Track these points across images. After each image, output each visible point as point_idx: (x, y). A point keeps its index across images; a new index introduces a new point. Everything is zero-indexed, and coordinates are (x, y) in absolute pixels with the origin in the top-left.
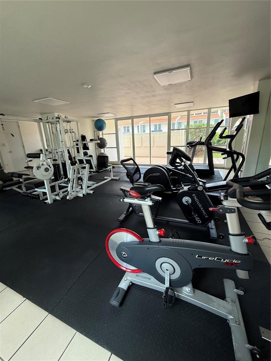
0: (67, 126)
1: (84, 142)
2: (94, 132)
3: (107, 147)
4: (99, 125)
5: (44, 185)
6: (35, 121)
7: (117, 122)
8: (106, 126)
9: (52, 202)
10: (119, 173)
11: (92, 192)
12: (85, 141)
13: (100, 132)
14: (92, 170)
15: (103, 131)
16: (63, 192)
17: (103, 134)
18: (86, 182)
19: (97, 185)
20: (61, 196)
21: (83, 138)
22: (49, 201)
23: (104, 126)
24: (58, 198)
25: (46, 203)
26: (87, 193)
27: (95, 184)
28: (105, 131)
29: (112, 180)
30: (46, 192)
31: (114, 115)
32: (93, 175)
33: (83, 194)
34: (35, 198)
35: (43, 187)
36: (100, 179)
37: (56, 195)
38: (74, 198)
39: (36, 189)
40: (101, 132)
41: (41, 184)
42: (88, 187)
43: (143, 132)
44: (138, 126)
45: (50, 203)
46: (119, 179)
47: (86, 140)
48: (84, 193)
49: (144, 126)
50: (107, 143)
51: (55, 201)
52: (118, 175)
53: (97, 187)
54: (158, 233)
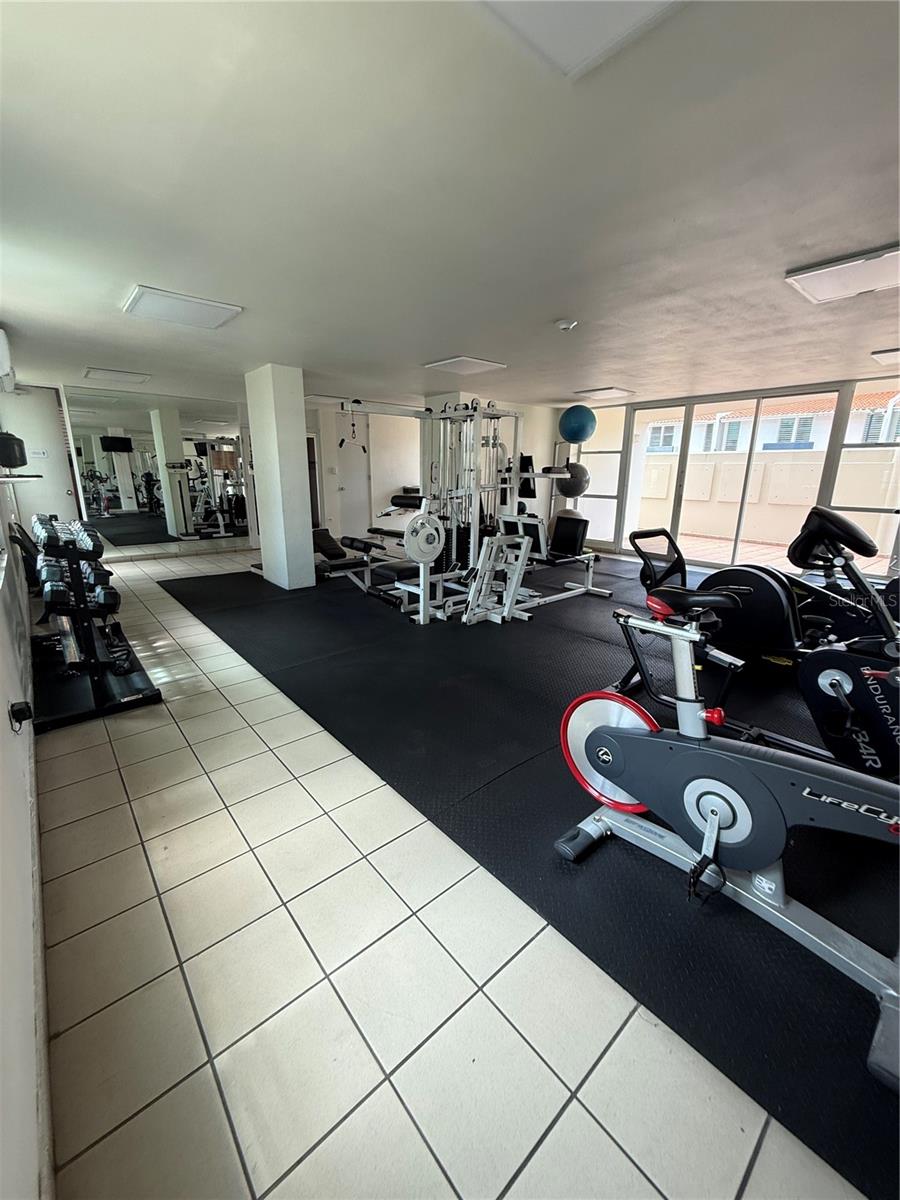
0: (487, 427)
1: (526, 475)
2: (556, 445)
3: (585, 493)
4: (574, 425)
5: (417, 575)
6: (417, 415)
7: (634, 413)
8: (593, 428)
9: (428, 622)
10: (613, 579)
11: (525, 616)
12: (528, 471)
13: (572, 445)
14: (536, 556)
15: (583, 444)
16: (455, 604)
17: (580, 452)
18: (513, 589)
19: (542, 601)
20: (450, 610)
21: (526, 463)
22: (421, 618)
23: (589, 428)
24: (440, 615)
25: (414, 620)
26: (513, 618)
27: (536, 596)
28: (586, 445)
29: (588, 594)
30: (418, 596)
31: (626, 394)
32: (536, 569)
33: (503, 618)
34: (394, 604)
35: (414, 580)
36: (552, 586)
37: (438, 608)
38: (479, 623)
39: (397, 585)
40: (574, 447)
41: (410, 574)
42: (518, 602)
43: (727, 449)
44: (710, 427)
45: (422, 623)
46: (611, 595)
47: (531, 470)
48: (505, 614)
49: (734, 427)
50: (588, 482)
51: (433, 620)
52: (612, 583)
53: (539, 607)
54: (704, 715)
